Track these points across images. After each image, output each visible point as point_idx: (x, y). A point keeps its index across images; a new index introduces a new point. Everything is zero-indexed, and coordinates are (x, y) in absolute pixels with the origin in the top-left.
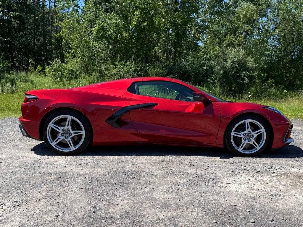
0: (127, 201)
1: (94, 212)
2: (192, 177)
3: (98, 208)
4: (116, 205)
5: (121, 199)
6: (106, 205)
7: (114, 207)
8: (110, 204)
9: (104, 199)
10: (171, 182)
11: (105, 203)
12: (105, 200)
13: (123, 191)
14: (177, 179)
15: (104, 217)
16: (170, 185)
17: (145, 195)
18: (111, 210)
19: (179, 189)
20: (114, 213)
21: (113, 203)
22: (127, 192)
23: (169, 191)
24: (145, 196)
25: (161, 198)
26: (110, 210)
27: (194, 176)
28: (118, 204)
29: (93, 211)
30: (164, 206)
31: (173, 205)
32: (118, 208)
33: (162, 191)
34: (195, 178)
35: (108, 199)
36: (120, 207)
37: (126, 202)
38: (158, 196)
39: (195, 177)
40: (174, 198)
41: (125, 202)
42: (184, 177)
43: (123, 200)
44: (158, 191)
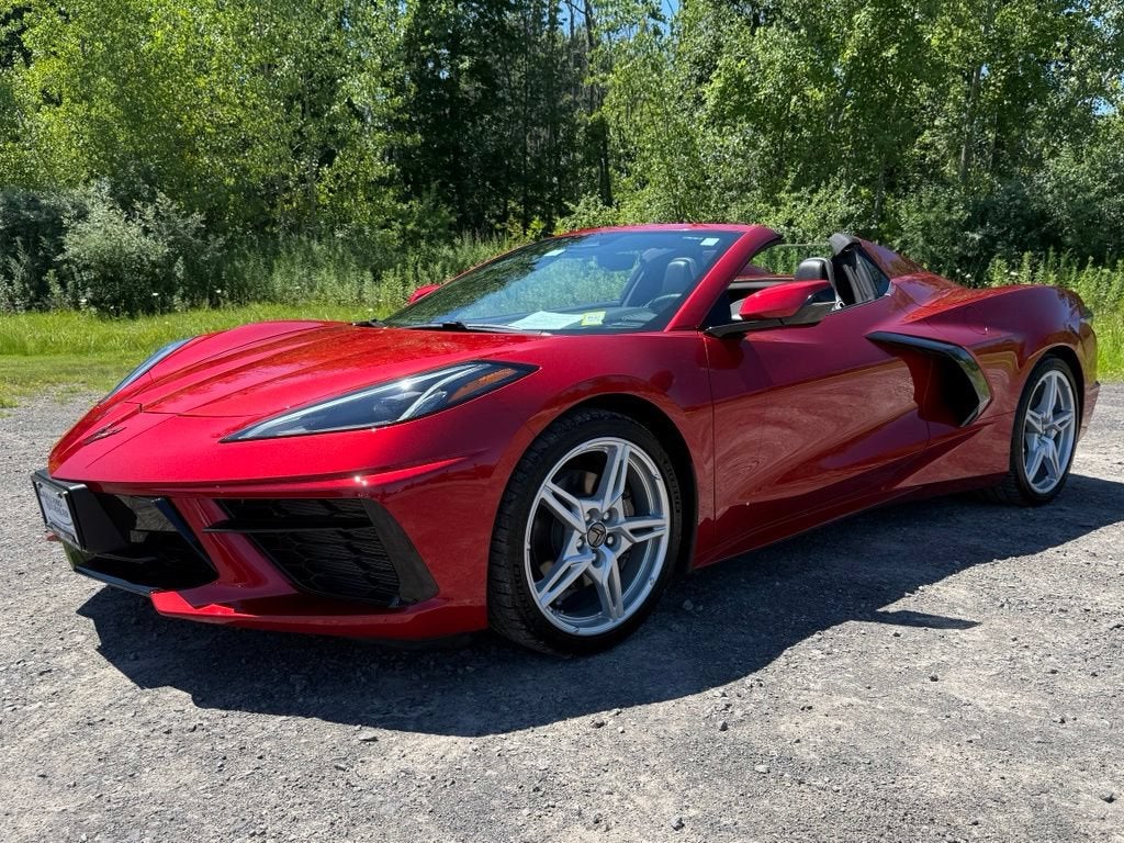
0: (846, 700)
1: (724, 728)
2: (1105, 626)
3: (737, 714)
4: (803, 709)
5: (818, 687)
6: (766, 706)
7: (798, 718)
8: (782, 702)
9: (758, 680)
10: (1015, 639)
11: (762, 697)
12: (761, 685)
13: (824, 656)
14: (1041, 630)
15: (761, 752)
16: (1015, 650)
17: (915, 681)
18: (786, 726)
19: (1054, 672)
20: (798, 741)
21: (791, 698)
22: (840, 662)
23: (1014, 676)
24: (913, 686)
25: (982, 704)
26: (782, 728)
27: (1114, 623)
28: (810, 708)
29: (720, 724)
30: (1002, 738)
31: (1037, 739)
32: (813, 723)
33: (985, 674)
34: (1118, 631)
35: (773, 684)
36: (817, 720)
37: (840, 701)
38: (970, 692)
39: (1118, 626)
40: (1035, 708)
41: (837, 704)
42: (1068, 621)
43: (830, 690)
44: (966, 672)
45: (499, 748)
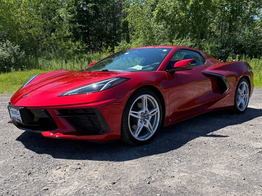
0: (184, 174)
1: (149, 183)
2: (256, 152)
3: (153, 179)
4: (172, 177)
5: (177, 170)
6: (161, 176)
7: (170, 180)
8: (166, 175)
9: (160, 169)
10: (231, 156)
11: (160, 174)
12: (160, 171)
13: (179, 162)
14: (239, 154)
15: (159, 190)
16: (231, 159)
17: (203, 168)
18: (167, 182)
19: (242, 165)
20: (170, 187)
21: (169, 174)
22: (183, 163)
23: (230, 167)
24: (203, 170)
25: (222, 174)
26: (165, 183)
27: (258, 151)
28: (174, 177)
29: (148, 182)
31: (236, 184)
32: (174, 181)
33: (223, 166)
34: (260, 153)
35: (164, 170)
36: (175, 180)
37: (182, 174)
38: (218, 171)
39: (260, 152)
40: (236, 176)
41: (181, 175)
42: (246, 151)
43: (179, 171)
44: (218, 166)
45: (83, 191)
